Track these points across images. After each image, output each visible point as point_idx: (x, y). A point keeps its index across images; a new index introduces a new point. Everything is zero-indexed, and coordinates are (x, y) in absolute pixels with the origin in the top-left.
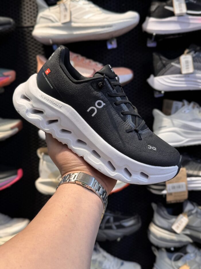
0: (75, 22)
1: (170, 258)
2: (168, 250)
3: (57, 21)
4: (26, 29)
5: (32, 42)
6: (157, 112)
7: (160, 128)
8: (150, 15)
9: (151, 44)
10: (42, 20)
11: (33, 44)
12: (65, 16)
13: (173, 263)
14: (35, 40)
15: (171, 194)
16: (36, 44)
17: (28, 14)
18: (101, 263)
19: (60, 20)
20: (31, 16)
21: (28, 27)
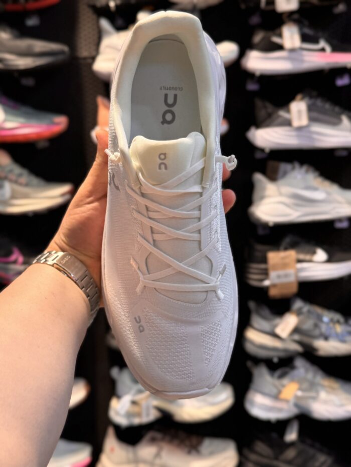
4: (82, 61)
6: (259, 177)
7: (262, 198)
8: (252, 47)
9: (252, 87)
10: (108, 50)
11: (90, 81)
15: (274, 286)
16: (95, 81)
17: (86, 40)
20: (90, 43)
21: (85, 59)
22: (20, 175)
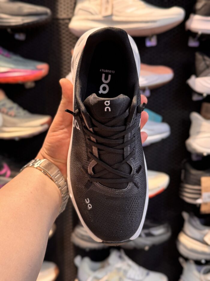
0: (116, 16)
1: (199, 271)
2: (198, 263)
3: (96, 14)
4: (61, 22)
5: (67, 35)
6: (195, 116)
7: (198, 133)
8: (195, 12)
9: (193, 43)
10: (81, 12)
11: (67, 37)
12: (106, 9)
13: (203, 277)
14: (70, 33)
15: (206, 204)
16: (71, 37)
17: (64, 5)
18: (125, 272)
19: (100, 13)
20: (68, 7)
21: (63, 19)
22: (11, 108)
